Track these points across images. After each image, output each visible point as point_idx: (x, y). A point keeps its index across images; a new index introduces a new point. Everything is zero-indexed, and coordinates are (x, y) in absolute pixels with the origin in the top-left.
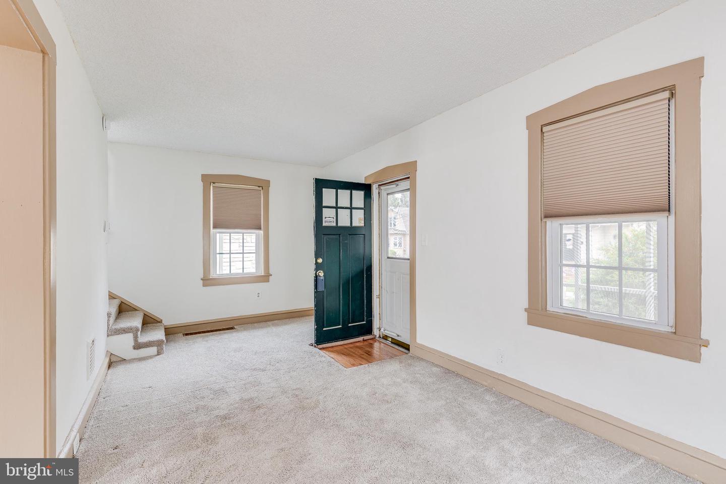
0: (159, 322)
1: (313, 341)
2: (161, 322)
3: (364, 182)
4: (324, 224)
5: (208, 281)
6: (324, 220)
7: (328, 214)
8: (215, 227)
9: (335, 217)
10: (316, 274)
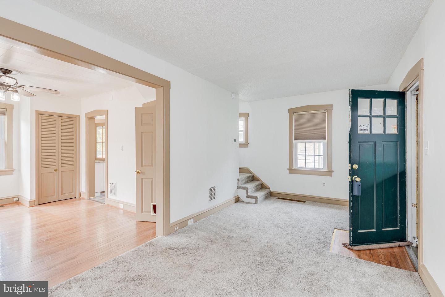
0: (268, 189)
1: (348, 241)
2: (269, 189)
3: (399, 91)
4: (359, 132)
5: (291, 171)
6: (359, 128)
7: (363, 123)
8: (295, 139)
9: (369, 126)
10: (352, 179)
